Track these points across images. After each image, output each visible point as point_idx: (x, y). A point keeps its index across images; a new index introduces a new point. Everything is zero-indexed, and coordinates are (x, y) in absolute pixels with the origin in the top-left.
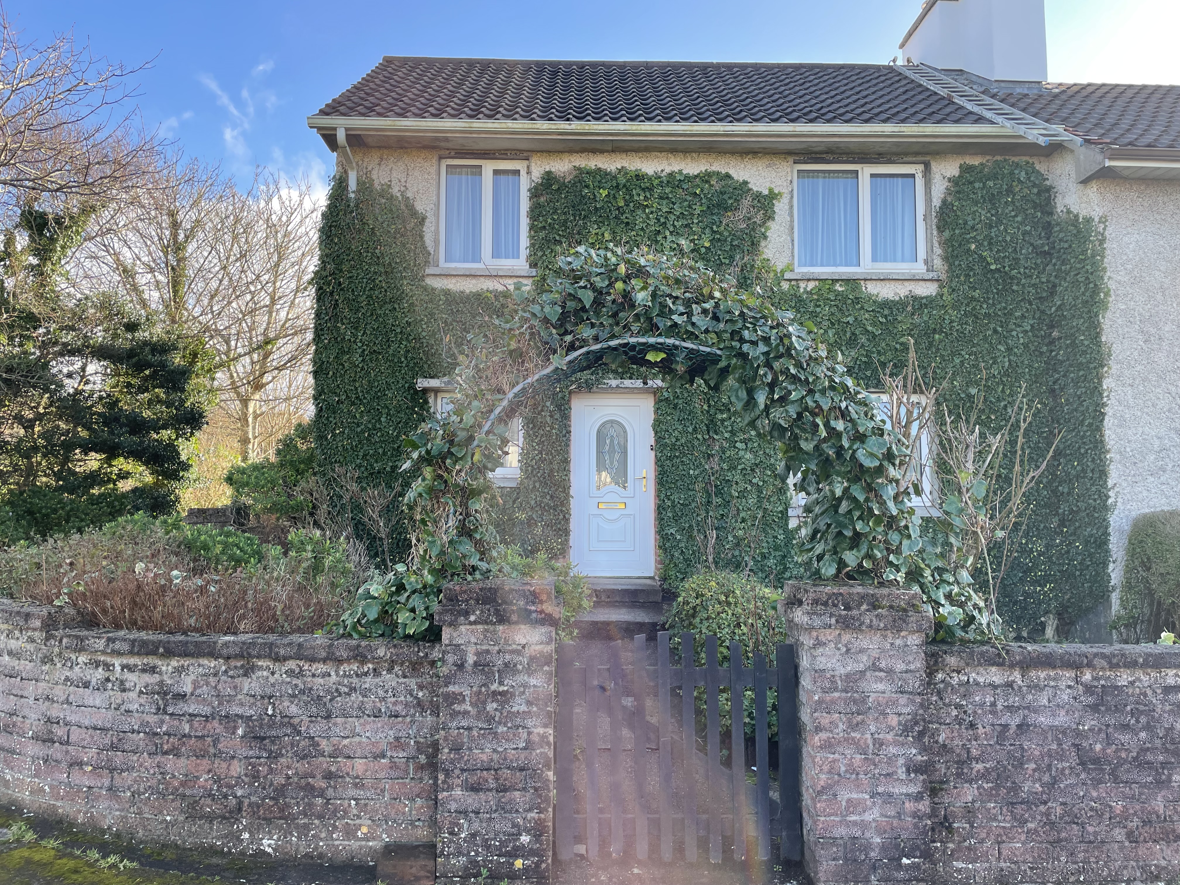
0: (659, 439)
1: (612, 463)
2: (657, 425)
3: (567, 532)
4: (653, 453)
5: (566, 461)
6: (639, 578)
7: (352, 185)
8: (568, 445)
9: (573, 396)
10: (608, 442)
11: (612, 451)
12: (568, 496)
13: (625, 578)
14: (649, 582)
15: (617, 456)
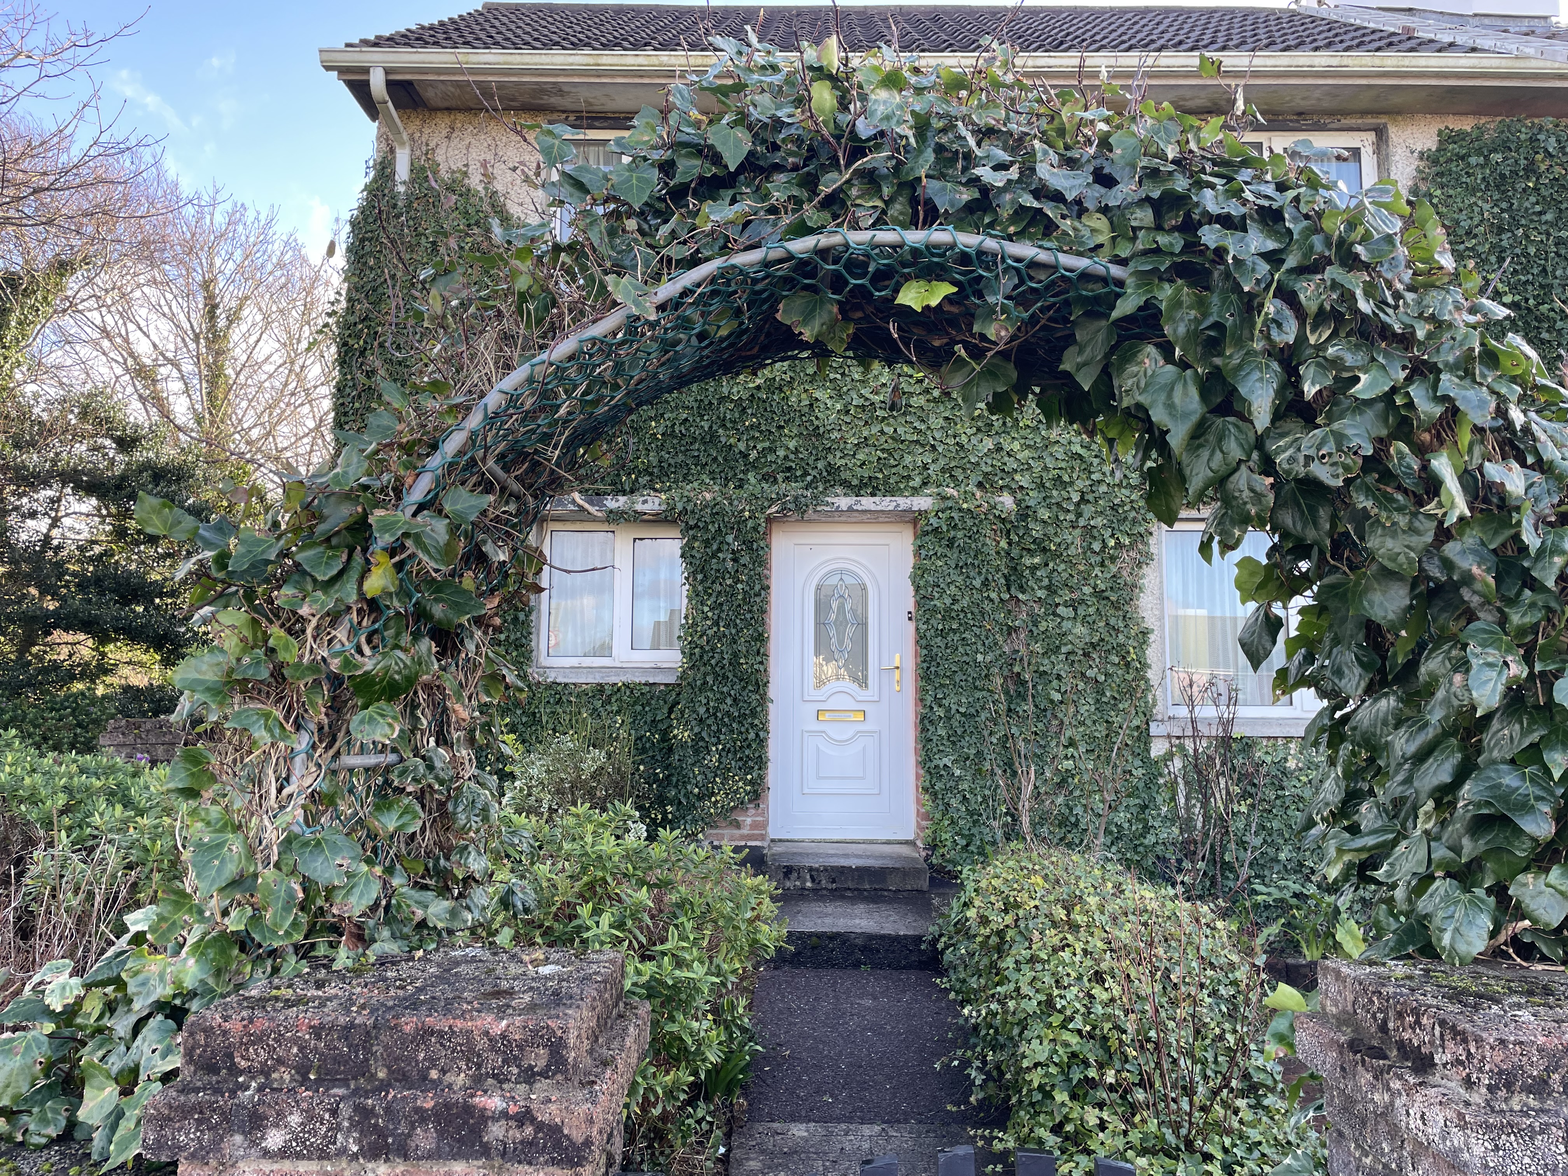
0: (922, 599)
1: (841, 642)
2: (919, 575)
3: (762, 762)
4: (912, 626)
5: (761, 638)
6: (888, 842)
7: (402, 171)
8: (763, 611)
9: (775, 527)
10: (834, 606)
11: (841, 623)
12: (763, 700)
13: (864, 842)
14: (905, 850)
15: (850, 631)
